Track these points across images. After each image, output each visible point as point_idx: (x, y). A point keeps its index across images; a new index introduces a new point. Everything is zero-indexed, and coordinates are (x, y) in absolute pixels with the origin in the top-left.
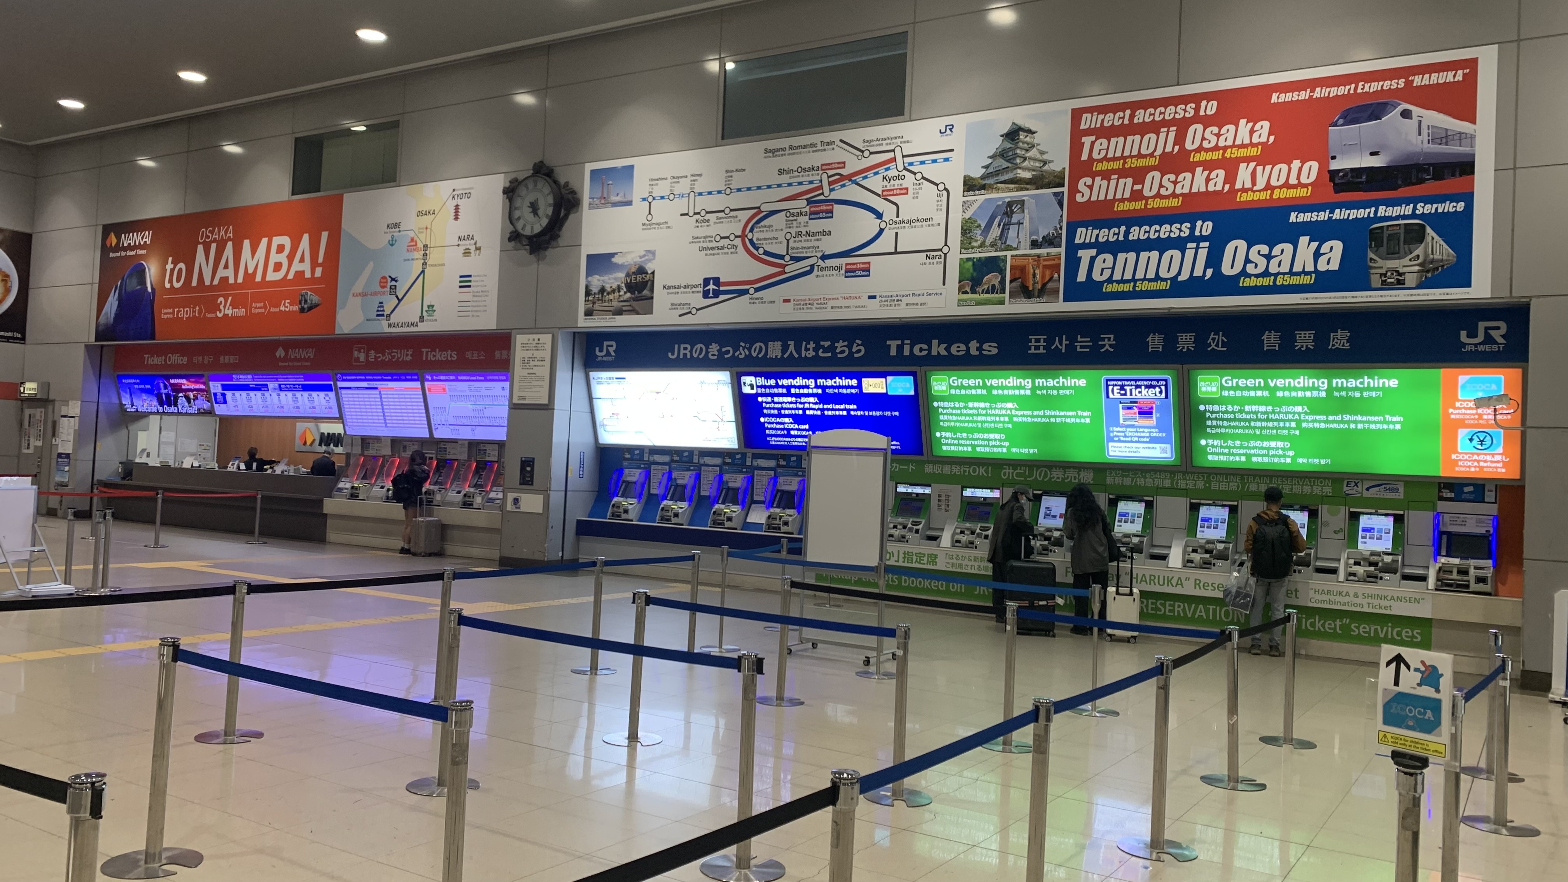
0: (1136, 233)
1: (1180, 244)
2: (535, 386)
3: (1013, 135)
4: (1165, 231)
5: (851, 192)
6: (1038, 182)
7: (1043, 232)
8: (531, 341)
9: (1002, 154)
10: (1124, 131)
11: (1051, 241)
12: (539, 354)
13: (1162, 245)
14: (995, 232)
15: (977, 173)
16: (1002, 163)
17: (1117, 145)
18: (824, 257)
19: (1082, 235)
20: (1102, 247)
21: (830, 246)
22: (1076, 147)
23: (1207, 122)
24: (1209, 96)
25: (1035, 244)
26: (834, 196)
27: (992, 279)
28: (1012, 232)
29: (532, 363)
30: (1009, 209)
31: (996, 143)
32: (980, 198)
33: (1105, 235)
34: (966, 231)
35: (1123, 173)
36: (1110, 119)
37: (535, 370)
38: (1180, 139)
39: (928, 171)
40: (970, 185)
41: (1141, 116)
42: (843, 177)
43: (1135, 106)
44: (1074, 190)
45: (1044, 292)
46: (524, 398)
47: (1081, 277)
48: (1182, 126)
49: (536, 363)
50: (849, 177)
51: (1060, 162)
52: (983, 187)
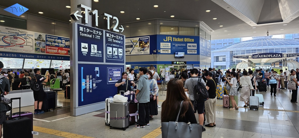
0: (52, 48)
1: (55, 49)
3: (40, 35)
4: (54, 48)
5: (20, 37)
6: (43, 41)
7: (43, 46)
9: (39, 37)
10: (51, 38)
11: (44, 47)
13: (54, 49)
14: (39, 45)
15: (36, 39)
16: (39, 38)
17: (50, 39)
18: (16, 44)
19: (47, 47)
20: (49, 49)
21: (17, 43)
22: (46, 39)
23: (57, 39)
24: (57, 37)
25: (43, 47)
26: (17, 37)
27: (38, 50)
28: (40, 46)
30: (40, 43)
31: (38, 36)
32: (37, 41)
33: (49, 47)
34: (35, 44)
35: (50, 42)
36: (49, 37)
38: (55, 40)
39: (30, 37)
40: (35, 40)
41: (52, 37)
42: (19, 35)
43: (51, 36)
44: (46, 43)
45: (44, 52)
47: (47, 51)
48: (55, 39)
50: (20, 35)
51: (45, 40)
52: (37, 40)
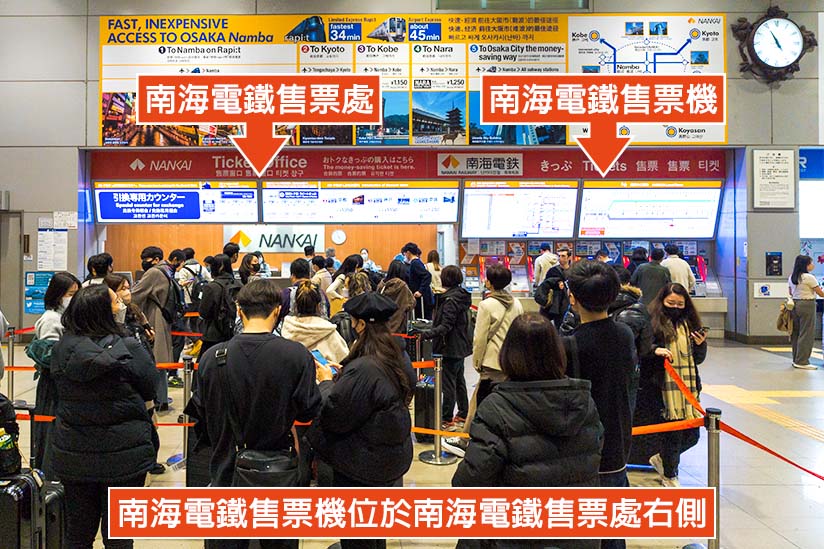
2: (778, 193)
8: (771, 155)
12: (780, 167)
29: (773, 174)
37: (777, 179)
46: (768, 203)
49: (778, 174)
